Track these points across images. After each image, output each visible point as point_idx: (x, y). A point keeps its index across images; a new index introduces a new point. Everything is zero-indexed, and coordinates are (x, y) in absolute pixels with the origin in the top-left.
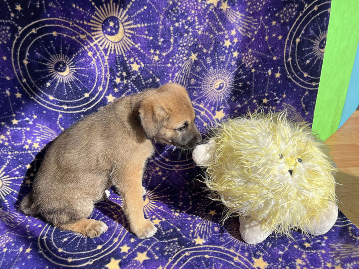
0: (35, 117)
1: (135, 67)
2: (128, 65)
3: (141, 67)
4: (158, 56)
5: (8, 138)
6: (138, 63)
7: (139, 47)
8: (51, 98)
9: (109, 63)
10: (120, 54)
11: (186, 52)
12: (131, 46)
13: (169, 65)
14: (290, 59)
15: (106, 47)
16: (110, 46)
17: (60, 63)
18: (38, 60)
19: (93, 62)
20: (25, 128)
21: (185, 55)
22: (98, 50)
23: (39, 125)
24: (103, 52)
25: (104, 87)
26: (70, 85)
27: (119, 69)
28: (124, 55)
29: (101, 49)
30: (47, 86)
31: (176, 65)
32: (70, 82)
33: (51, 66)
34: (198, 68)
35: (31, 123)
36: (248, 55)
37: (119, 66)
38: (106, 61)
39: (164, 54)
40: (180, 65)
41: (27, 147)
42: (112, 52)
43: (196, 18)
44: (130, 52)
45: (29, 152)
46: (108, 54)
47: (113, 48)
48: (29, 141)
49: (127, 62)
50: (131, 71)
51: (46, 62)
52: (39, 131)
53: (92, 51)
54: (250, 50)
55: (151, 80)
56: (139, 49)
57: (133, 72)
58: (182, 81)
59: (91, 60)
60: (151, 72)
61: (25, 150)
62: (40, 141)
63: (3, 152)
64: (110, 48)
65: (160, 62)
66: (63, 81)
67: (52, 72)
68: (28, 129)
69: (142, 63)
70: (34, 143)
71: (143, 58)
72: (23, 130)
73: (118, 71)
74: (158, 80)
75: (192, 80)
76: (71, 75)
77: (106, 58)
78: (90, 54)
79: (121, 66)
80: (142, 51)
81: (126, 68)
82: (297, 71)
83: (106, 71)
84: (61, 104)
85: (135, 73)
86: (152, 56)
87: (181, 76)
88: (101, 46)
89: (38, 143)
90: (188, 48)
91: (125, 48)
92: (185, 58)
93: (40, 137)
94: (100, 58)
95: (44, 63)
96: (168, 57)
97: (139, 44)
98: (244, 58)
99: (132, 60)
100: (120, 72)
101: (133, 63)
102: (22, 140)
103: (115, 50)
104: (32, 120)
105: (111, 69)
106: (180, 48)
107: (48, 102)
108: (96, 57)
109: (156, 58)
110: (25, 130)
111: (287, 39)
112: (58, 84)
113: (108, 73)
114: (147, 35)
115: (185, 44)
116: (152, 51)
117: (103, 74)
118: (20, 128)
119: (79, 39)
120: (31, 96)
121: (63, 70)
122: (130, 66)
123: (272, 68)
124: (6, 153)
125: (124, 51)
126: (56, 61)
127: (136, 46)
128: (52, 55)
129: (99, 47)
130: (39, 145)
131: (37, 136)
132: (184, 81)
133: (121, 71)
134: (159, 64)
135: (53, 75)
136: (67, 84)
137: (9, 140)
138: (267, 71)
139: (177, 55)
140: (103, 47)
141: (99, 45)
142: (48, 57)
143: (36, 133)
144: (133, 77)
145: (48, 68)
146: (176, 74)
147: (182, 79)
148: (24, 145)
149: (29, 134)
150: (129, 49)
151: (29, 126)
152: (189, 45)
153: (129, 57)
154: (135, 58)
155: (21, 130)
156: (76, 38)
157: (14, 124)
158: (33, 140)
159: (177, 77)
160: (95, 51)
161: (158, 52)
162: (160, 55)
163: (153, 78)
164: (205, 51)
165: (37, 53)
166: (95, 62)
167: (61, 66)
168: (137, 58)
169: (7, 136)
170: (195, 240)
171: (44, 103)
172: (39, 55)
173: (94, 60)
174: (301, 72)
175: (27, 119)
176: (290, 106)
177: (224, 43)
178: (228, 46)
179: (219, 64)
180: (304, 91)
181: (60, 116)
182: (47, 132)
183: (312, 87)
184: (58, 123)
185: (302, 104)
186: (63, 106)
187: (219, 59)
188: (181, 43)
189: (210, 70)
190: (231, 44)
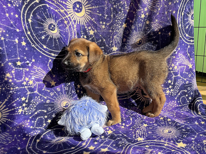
0: (33, 60)
1: (92, 33)
2: (88, 31)
3: (95, 33)
4: (104, 26)
5: (13, 75)
6: (93, 30)
7: (94, 20)
8: (45, 47)
9: (76, 29)
10: (83, 24)
11: (120, 23)
12: (89, 19)
13: (111, 31)
14: (180, 26)
15: (75, 20)
16: (77, 19)
17: (51, 24)
18: (38, 20)
19: (67, 28)
20: (25, 69)
21: (119, 25)
22: (71, 20)
23: (35, 67)
24: (73, 22)
26: (57, 40)
27: (82, 34)
28: (85, 25)
29: (72, 20)
30: (43, 39)
31: (115, 31)
32: (57, 38)
33: (46, 26)
34: (127, 32)
35: (30, 65)
36: (155, 23)
37: (82, 32)
38: (75, 28)
39: (108, 24)
40: (117, 31)
41: (25, 83)
42: (78, 23)
43: (125, 2)
44: (89, 24)
45: (26, 87)
46: (76, 24)
47: (79, 21)
48: (27, 79)
49: (87, 29)
50: (89, 35)
51: (43, 22)
52: (35, 71)
53: (67, 21)
54: (157, 20)
55: (101, 40)
56: (94, 21)
57: (90, 35)
58: (118, 41)
59: (66, 26)
60: (100, 36)
61: (23, 86)
62: (34, 79)
63: (7, 88)
64: (77, 20)
65: (105, 29)
66: (53, 37)
67: (46, 30)
68: (28, 70)
69: (95, 30)
70: (30, 81)
71: (96, 27)
72: (24, 70)
73: (82, 35)
74: (104, 40)
75: (124, 39)
76: (58, 34)
77: (75, 26)
78: (66, 22)
79: (83, 32)
80: (95, 22)
81: (86, 33)
82: (183, 33)
83: (75, 34)
84: (51, 52)
85: (91, 36)
86: (101, 25)
87: (118, 38)
88: (72, 18)
89: (33, 81)
90: (121, 20)
91: (85, 21)
92: (120, 27)
93: (34, 76)
94: (72, 26)
95: (41, 23)
96: (110, 26)
97: (94, 19)
98: (153, 25)
99: (90, 28)
100: (83, 36)
101: (90, 30)
102: (22, 77)
103: (80, 22)
104: (31, 63)
105: (78, 34)
106: (117, 21)
107: (43, 50)
108: (69, 25)
109: (104, 27)
110: (25, 70)
111: (178, 13)
112: (49, 38)
113: (76, 36)
114: (98, 13)
115: (119, 18)
116: (101, 23)
117: (73, 36)
118: (21, 69)
119: (60, 12)
120: (32, 45)
121: (53, 29)
122: (89, 32)
124: (9, 88)
125: (85, 22)
126: (49, 23)
127: (92, 20)
128: (48, 18)
129: (71, 19)
130: (33, 82)
131: (33, 75)
132: (119, 40)
133: (83, 35)
134: (105, 30)
135: (47, 32)
136: (55, 39)
137: (13, 77)
138: (168, 33)
139: (115, 25)
140: (74, 19)
141: (71, 17)
142: (45, 19)
143: (32, 73)
144: (90, 38)
145: (44, 27)
146: (115, 37)
147: (118, 39)
148: (23, 82)
149: (27, 74)
150: (88, 21)
151: (28, 67)
152: (122, 19)
153: (88, 26)
154: (91, 27)
155: (22, 70)
156: (58, 11)
157: (18, 65)
158: (30, 78)
159: (115, 39)
160: (69, 21)
161: (104, 23)
162: (105, 25)
163: (102, 39)
164: (131, 21)
165: (38, 16)
166: (68, 28)
167: (52, 26)
168: (93, 27)
169: (12, 74)
170: (137, 139)
171: (41, 50)
172: (39, 17)
173: (68, 26)
174: (185, 34)
175: (28, 62)
176: (182, 55)
177: (141, 16)
178: (143, 18)
179: (139, 29)
180: (187, 45)
181: (50, 60)
182: (40, 73)
183: (191, 43)
184: (48, 66)
185: (188, 53)
186: (52, 54)
187: (139, 26)
188: (117, 17)
189: (134, 32)
190: (145, 16)
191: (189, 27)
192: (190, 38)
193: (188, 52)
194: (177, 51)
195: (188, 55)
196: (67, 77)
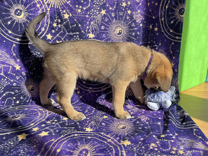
1: (66, 16)
2: (62, 15)
3: (70, 16)
4: (80, 10)
6: (68, 14)
7: (69, 3)
8: (10, 32)
9: (50, 13)
10: (58, 7)
11: (98, 9)
12: (65, 2)
13: (87, 16)
14: (163, 19)
15: (49, 3)
16: (52, 2)
17: (18, 10)
18: (5, 6)
19: (39, 11)
21: (98, 11)
22: (44, 4)
24: (46, 5)
25: (45, 28)
26: (23, 25)
27: (56, 17)
28: (60, 8)
29: (46, 3)
30: (8, 24)
31: (92, 17)
32: (23, 23)
34: (106, 19)
36: (137, 14)
37: (56, 15)
38: (48, 11)
39: (84, 9)
40: (95, 17)
42: (53, 6)
44: (64, 7)
46: (50, 7)
47: (53, 4)
49: (62, 13)
50: (63, 19)
51: (9, 8)
53: (39, 4)
54: (139, 11)
55: (75, 25)
56: (70, 4)
57: (65, 19)
58: (96, 28)
59: (39, 10)
60: (76, 20)
64: (51, 4)
65: (81, 14)
66: (18, 21)
67: (12, 15)
69: (70, 14)
71: (71, 10)
73: (55, 19)
74: (80, 25)
75: (102, 27)
76: (24, 19)
77: (49, 9)
78: (38, 5)
79: (57, 16)
80: (71, 6)
81: (60, 17)
82: (166, 27)
83: (48, 18)
84: (16, 37)
85: (66, 20)
86: (77, 9)
87: (95, 24)
90: (100, 6)
91: (60, 4)
92: (98, 13)
94: (44, 9)
95: (8, 9)
96: (87, 10)
97: (69, 2)
98: (135, 15)
99: (64, 11)
100: (57, 20)
101: (65, 13)
103: (54, 5)
105: (51, 17)
106: (95, 6)
107: (7, 35)
108: (42, 8)
109: (79, 11)
111: (161, 5)
112: (15, 23)
113: (49, 20)
115: (98, 3)
116: (77, 6)
117: (46, 20)
121: (19, 14)
122: (63, 16)
123: (152, 24)
125: (60, 5)
126: (16, 8)
127: (68, 3)
128: (14, 4)
129: (45, 2)
132: (96, 27)
133: (57, 18)
134: (81, 15)
135: (13, 17)
136: (21, 24)
138: (149, 26)
139: (93, 10)
140: (47, 2)
142: (11, 5)
144: (65, 22)
145: (11, 12)
146: (92, 23)
147: (95, 26)
150: (63, 4)
152: (101, 4)
153: (63, 10)
154: (66, 10)
159: (92, 25)
160: (41, 4)
161: (80, 7)
162: (82, 9)
163: (77, 24)
164: (111, 8)
165: (5, 2)
166: (41, 11)
167: (19, 11)
168: (68, 11)
171: (5, 35)
172: (6, 3)
173: (41, 10)
174: (168, 29)
176: (163, 51)
177: (122, 4)
178: (124, 6)
179: (119, 17)
180: (171, 42)
181: (14, 45)
182: (4, 56)
183: (176, 39)
184: (12, 50)
185: (171, 51)
186: (17, 39)
187: (119, 14)
188: (95, 2)
189: (114, 21)
190: (126, 5)
191: (175, 22)
192: (175, 34)
193: (171, 48)
194: (158, 46)
195: (170, 52)
196: (32, 62)
